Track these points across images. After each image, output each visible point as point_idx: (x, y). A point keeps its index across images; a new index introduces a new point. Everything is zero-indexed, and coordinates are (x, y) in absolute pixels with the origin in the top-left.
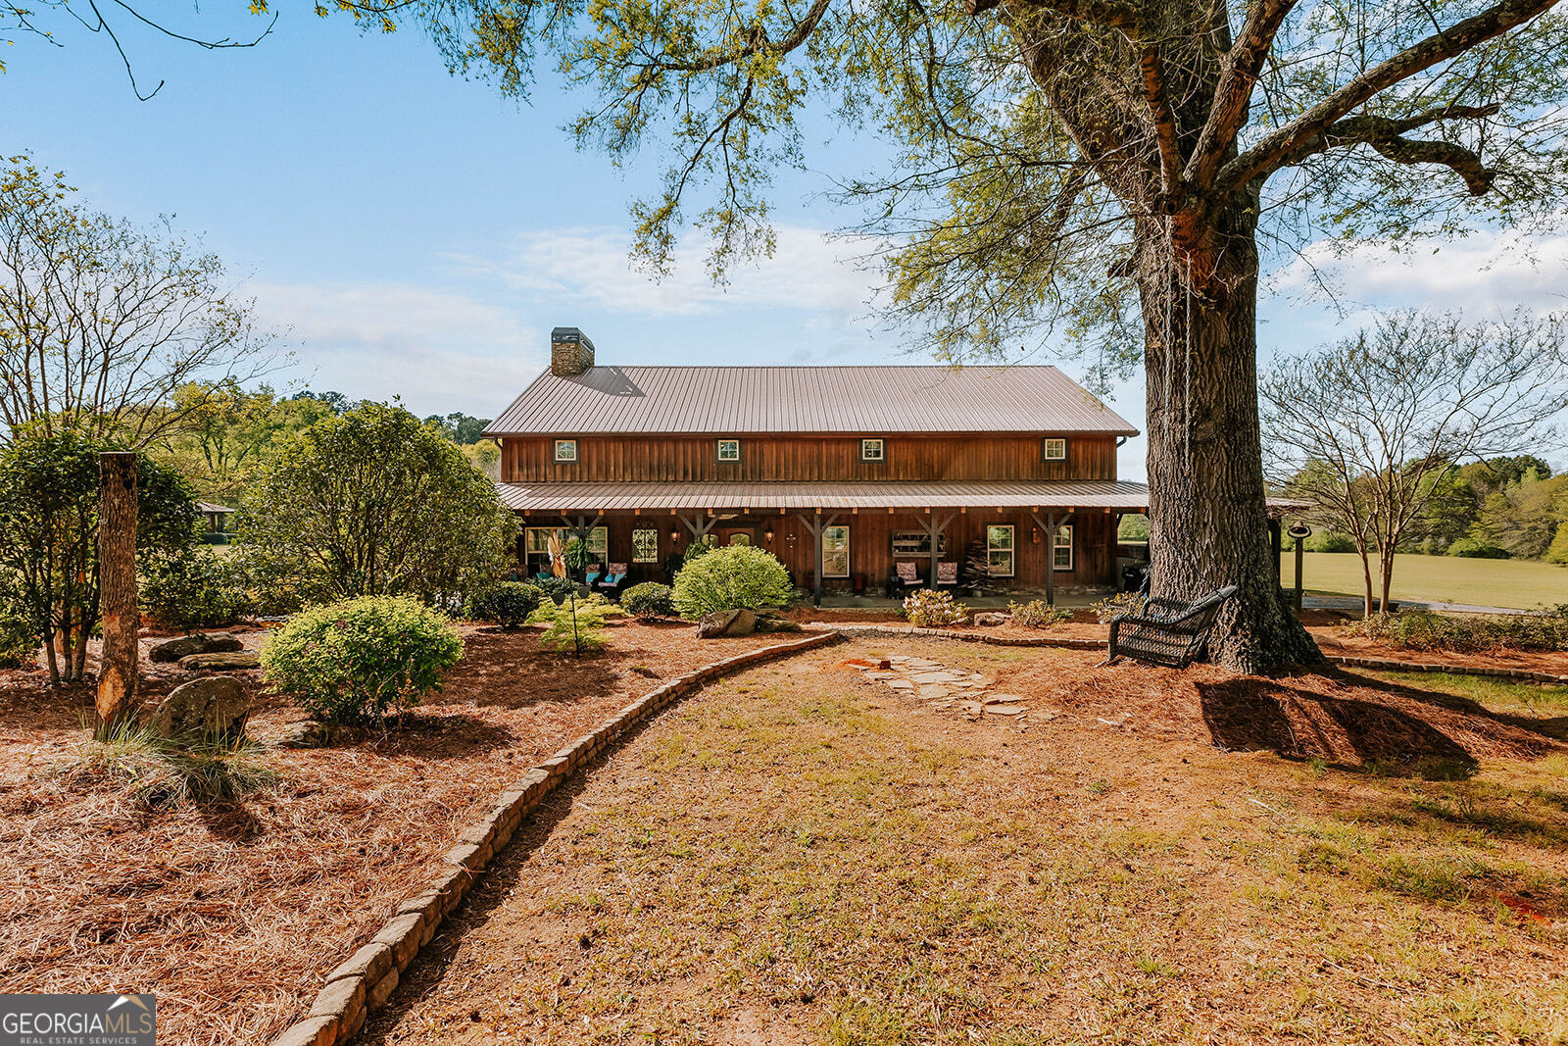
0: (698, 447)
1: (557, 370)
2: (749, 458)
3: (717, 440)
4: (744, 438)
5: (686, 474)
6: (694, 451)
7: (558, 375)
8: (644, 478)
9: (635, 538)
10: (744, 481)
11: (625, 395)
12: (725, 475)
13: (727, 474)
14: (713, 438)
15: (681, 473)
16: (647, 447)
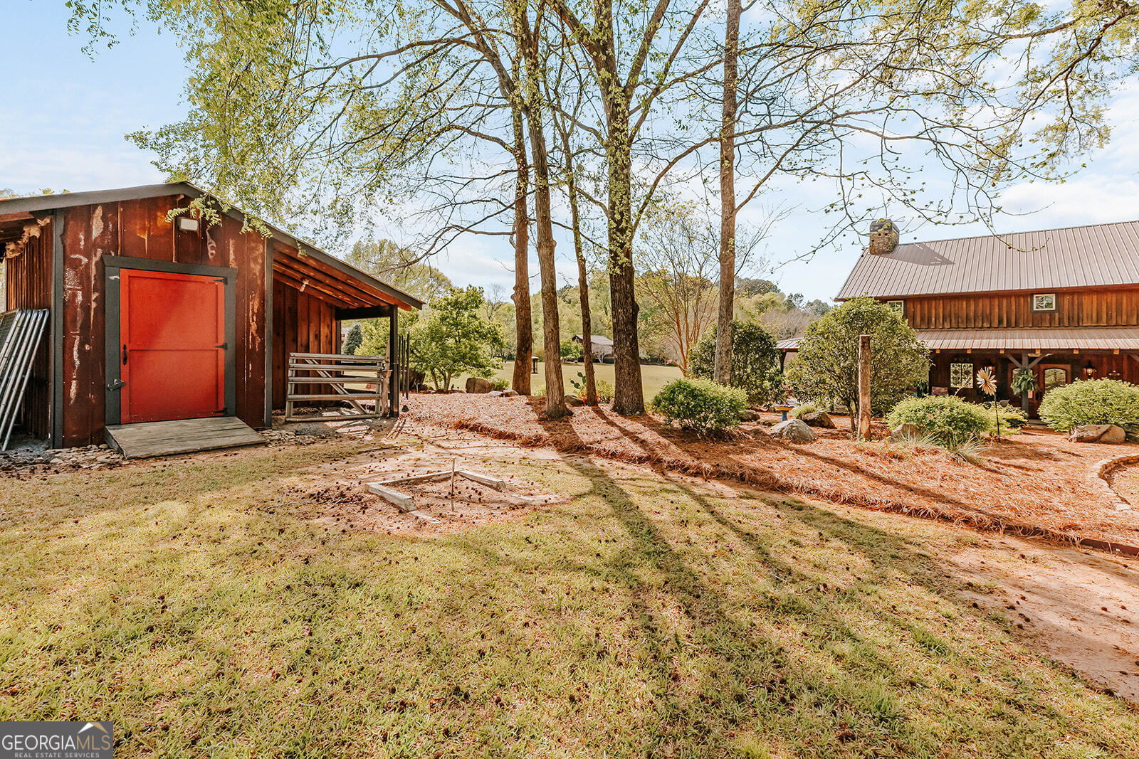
0: (1013, 302)
1: (874, 251)
2: (1066, 307)
3: (1032, 295)
4: (1059, 293)
5: (1000, 322)
6: (1009, 306)
7: (875, 254)
8: (961, 325)
9: (952, 369)
10: (1061, 325)
11: (935, 264)
12: (1039, 322)
13: (1042, 320)
14: (1030, 294)
15: (997, 321)
16: (964, 303)
